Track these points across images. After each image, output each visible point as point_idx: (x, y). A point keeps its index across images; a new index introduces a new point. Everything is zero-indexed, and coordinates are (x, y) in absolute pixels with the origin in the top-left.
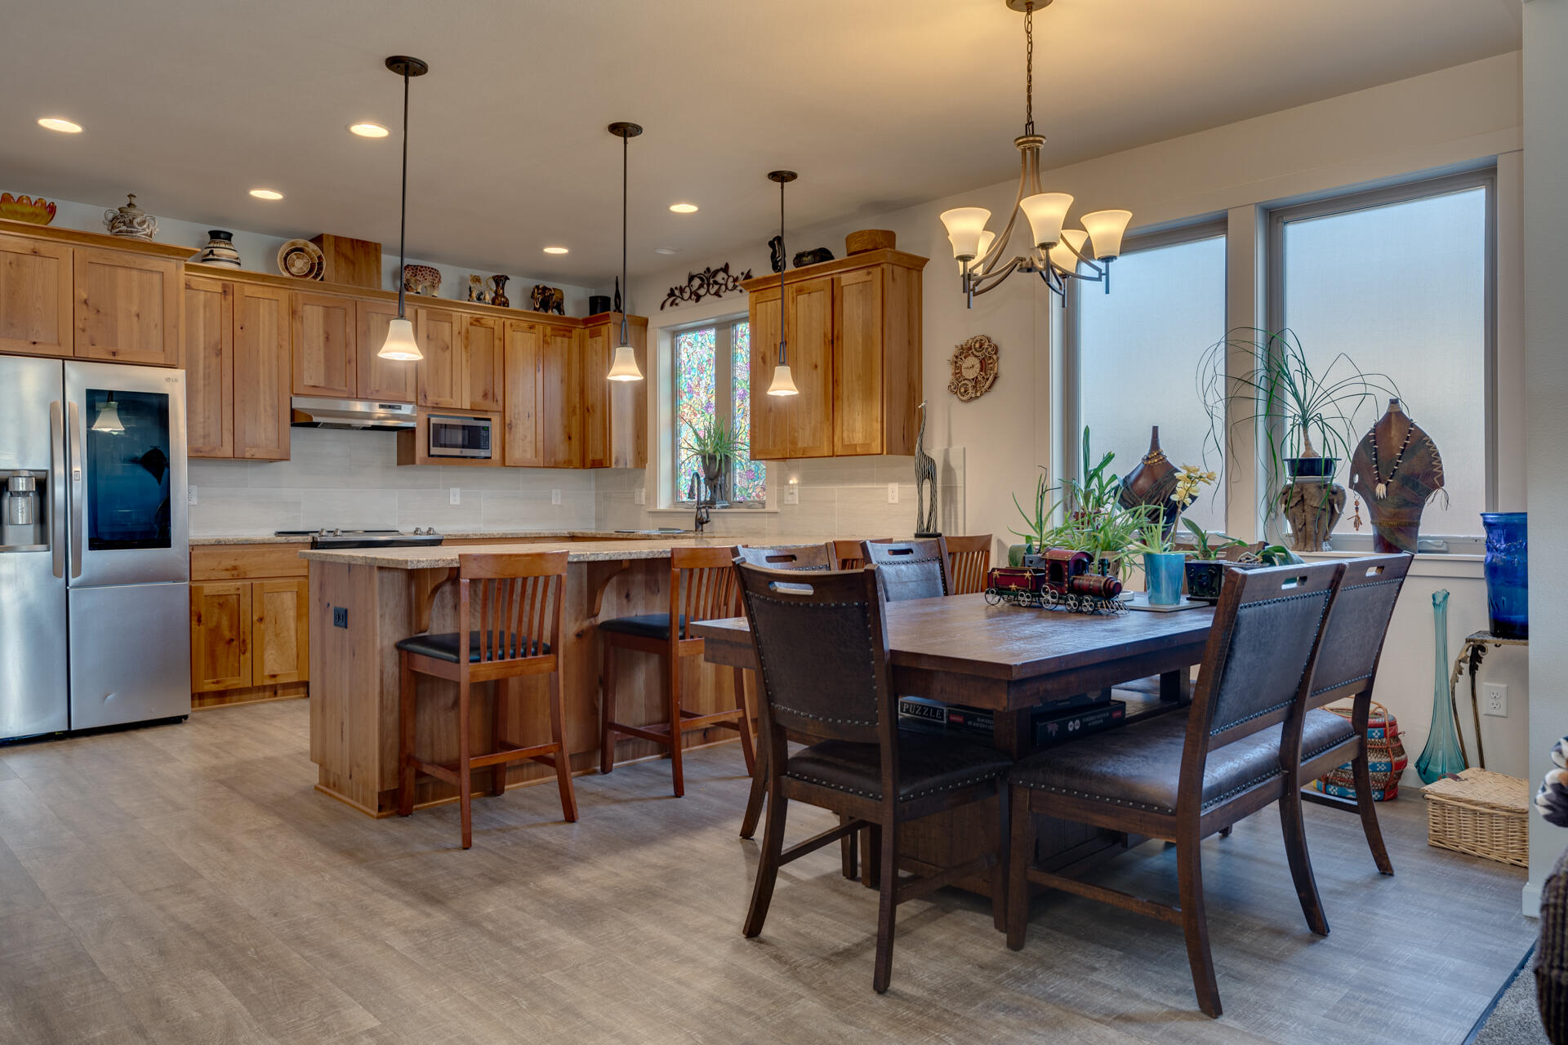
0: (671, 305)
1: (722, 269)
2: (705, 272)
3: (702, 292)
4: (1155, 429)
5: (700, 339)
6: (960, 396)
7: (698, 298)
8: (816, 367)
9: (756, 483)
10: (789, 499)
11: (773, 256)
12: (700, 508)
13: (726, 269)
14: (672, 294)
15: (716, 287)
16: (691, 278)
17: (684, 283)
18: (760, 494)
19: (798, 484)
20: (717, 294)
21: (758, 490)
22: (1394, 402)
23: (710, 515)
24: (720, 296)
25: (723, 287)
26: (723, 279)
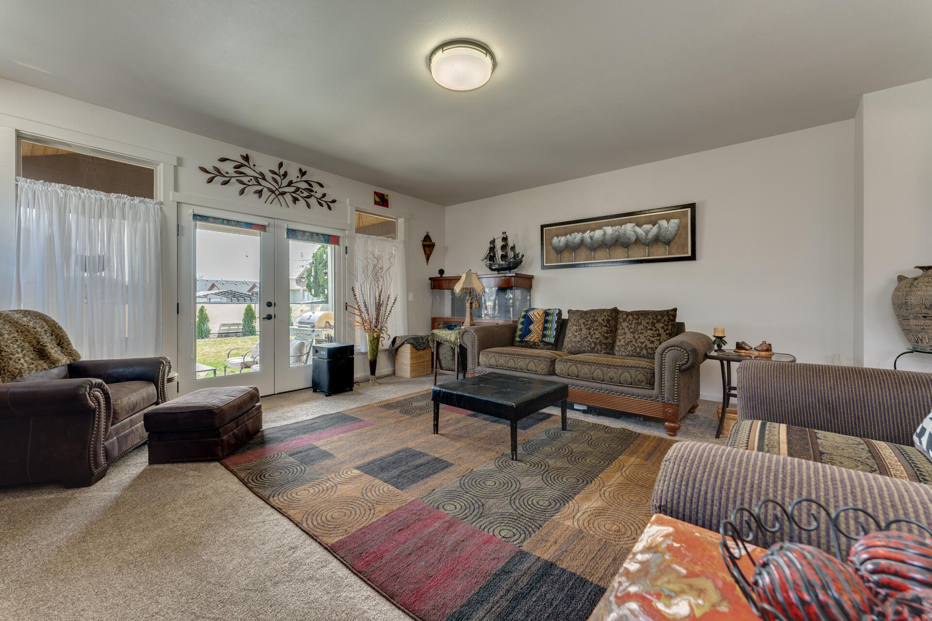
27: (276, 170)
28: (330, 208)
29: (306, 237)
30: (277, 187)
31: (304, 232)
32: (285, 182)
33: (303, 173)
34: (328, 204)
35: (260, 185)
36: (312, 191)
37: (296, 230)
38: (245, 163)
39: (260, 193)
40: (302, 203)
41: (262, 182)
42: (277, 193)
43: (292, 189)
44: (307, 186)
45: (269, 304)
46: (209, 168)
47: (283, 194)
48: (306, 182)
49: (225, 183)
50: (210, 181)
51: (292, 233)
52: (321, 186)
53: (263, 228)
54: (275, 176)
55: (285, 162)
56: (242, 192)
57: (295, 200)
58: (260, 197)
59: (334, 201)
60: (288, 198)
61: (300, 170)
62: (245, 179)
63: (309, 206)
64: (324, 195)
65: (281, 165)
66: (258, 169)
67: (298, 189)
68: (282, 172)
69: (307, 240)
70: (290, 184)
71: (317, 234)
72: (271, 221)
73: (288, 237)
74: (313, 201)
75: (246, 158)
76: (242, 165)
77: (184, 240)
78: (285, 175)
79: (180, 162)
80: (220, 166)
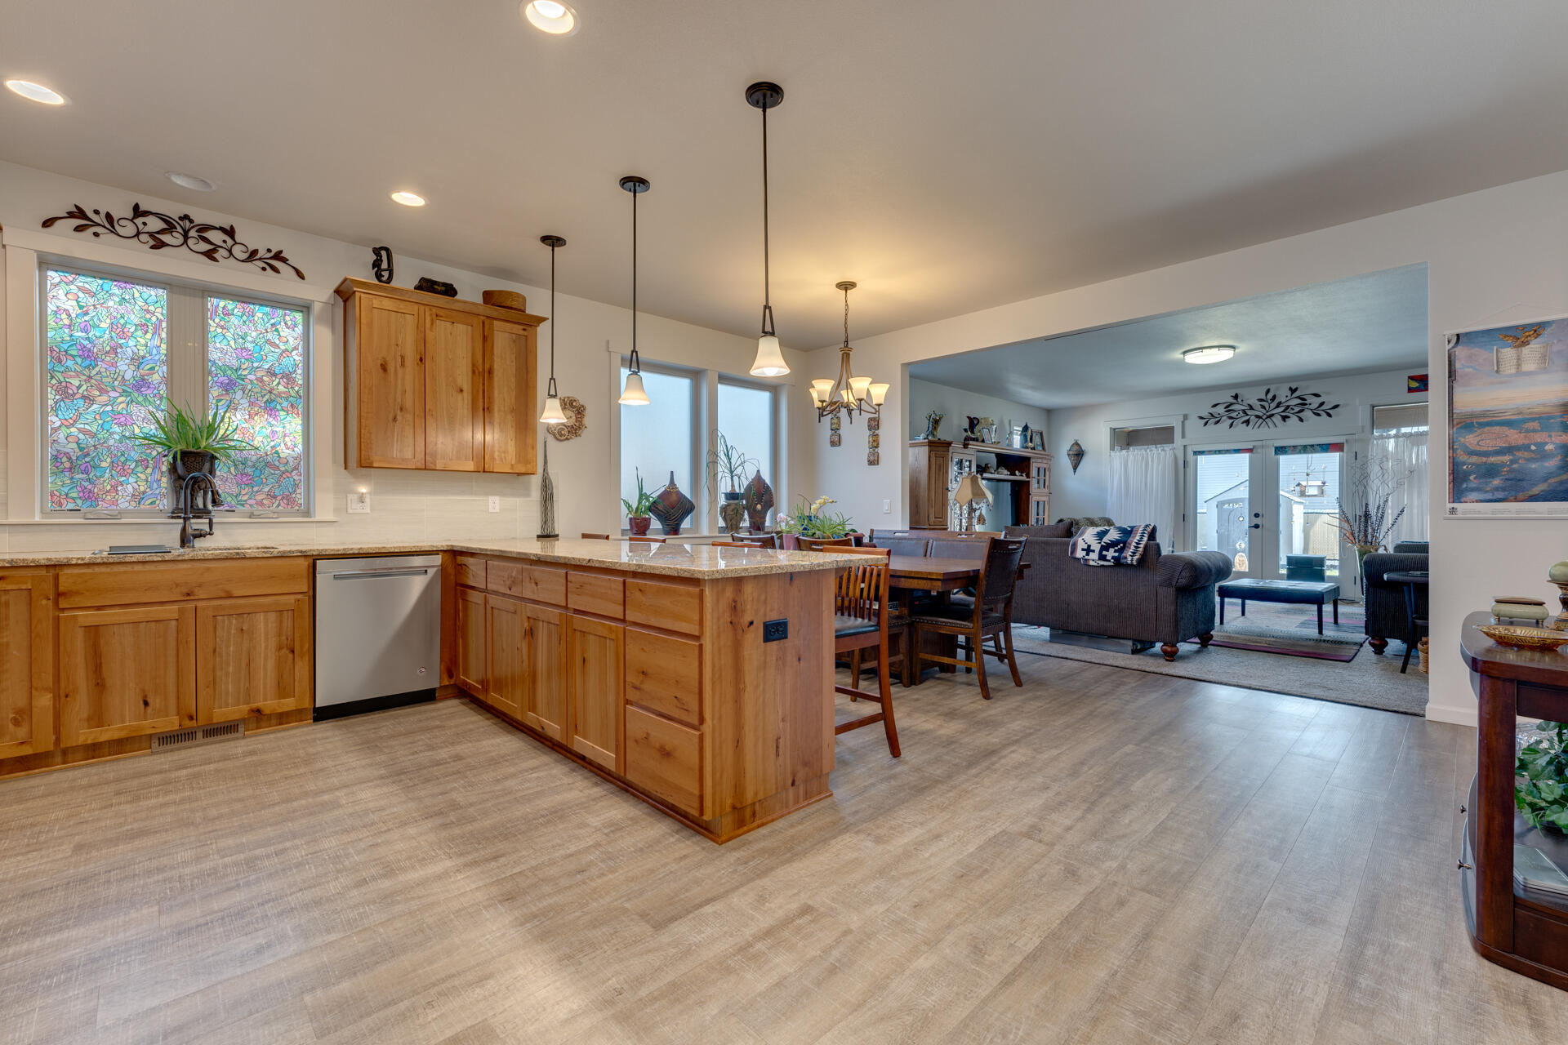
0: (78, 229)
1: (222, 229)
2: (180, 218)
3: (166, 238)
4: (672, 472)
5: (116, 290)
6: (557, 436)
7: (159, 245)
8: (461, 391)
9: (255, 489)
10: (355, 507)
11: (377, 264)
12: (189, 518)
13: (230, 232)
14: (79, 213)
15: (205, 247)
16: (138, 212)
17: (121, 210)
18: (265, 501)
19: (370, 493)
20: (210, 255)
21: (259, 498)
22: (758, 471)
23: (214, 526)
24: (215, 260)
25: (222, 252)
26: (225, 242)
27: (1263, 397)
28: (1329, 415)
29: (1298, 451)
30: (1265, 412)
31: (1295, 447)
32: (1273, 405)
33: (1293, 391)
34: (1326, 412)
35: (1247, 415)
36: (1306, 404)
37: (1285, 447)
38: (1235, 401)
39: (1247, 422)
40: (1294, 420)
41: (1249, 412)
42: (1264, 417)
43: (1282, 409)
44: (1299, 401)
45: (1257, 515)
46: (1205, 414)
47: (1273, 415)
48: (1299, 397)
49: (1217, 422)
50: (1206, 424)
51: (1281, 450)
52: (1317, 395)
53: (1250, 451)
54: (1261, 403)
55: (1273, 388)
56: (1231, 425)
57: (1284, 418)
58: (1248, 425)
59: (1336, 407)
60: (1277, 419)
61: (1290, 389)
62: (1234, 415)
63: (1301, 420)
64: (1322, 404)
65: (1268, 391)
66: (1245, 403)
67: (1288, 407)
68: (1270, 396)
69: (1300, 453)
70: (1278, 406)
71: (1312, 446)
72: (1260, 443)
73: (1276, 453)
74: (1307, 414)
75: (1236, 397)
76: (1232, 404)
77: (1190, 470)
78: (1274, 397)
79: (1186, 417)
80: (1213, 410)
